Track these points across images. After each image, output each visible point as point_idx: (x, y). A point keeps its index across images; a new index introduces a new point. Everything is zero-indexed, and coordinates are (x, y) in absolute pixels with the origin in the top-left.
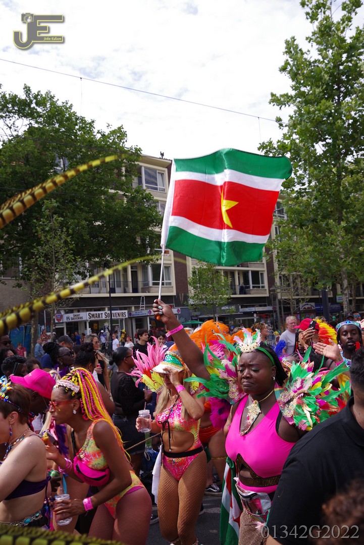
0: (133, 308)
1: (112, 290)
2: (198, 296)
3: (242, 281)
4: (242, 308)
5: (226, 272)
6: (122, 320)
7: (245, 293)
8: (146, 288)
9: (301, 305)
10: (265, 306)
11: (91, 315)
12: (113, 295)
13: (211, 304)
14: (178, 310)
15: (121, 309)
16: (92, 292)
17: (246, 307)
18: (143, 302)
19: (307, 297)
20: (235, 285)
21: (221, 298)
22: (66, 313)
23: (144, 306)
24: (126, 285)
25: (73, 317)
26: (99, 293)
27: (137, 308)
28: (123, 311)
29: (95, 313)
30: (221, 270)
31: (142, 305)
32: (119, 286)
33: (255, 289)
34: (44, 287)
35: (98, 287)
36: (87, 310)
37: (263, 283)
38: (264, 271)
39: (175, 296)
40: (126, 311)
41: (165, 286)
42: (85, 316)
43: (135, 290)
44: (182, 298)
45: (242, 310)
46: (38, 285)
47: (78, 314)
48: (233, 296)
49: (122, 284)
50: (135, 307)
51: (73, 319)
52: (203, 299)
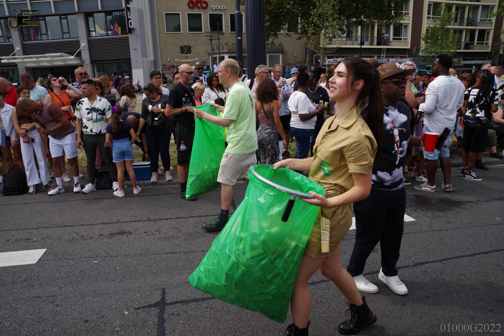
1: (362, 43)
2: (429, 49)
4: (463, 60)
5: (455, 31)
7: (469, 49)
8: (387, 42)
10: (485, 60)
12: (363, 47)
15: (367, 57)
16: (347, 43)
17: (468, 60)
18: (384, 52)
20: (461, 42)
22: (329, 58)
23: (385, 55)
24: (372, 40)
25: (333, 61)
26: (352, 44)
27: (379, 57)
30: (451, 28)
31: (383, 55)
32: (367, 40)
33: (479, 45)
34: (317, 38)
35: (352, 40)
37: (487, 40)
38: (491, 29)
39: (409, 49)
41: (402, 41)
44: (414, 51)
45: (463, 62)
46: (313, 37)
47: (337, 59)
48: (457, 51)
49: (369, 38)
50: (377, 56)
51: (333, 63)
52: (432, 52)
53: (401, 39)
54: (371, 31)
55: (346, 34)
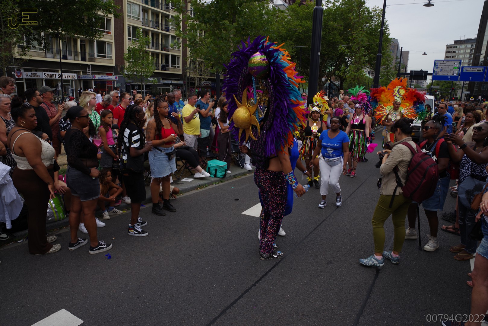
0: (81, 73)
1: (65, 57)
2: (131, 68)
3: (164, 61)
4: (162, 80)
5: (153, 53)
6: (72, 81)
7: (165, 70)
8: (92, 59)
9: (203, 82)
10: (179, 80)
11: (46, 75)
12: (63, 61)
13: (140, 75)
14: (116, 78)
15: (72, 72)
16: (47, 56)
17: (166, 79)
18: (89, 68)
19: (207, 77)
20: (159, 63)
21: (147, 72)
22: (26, 70)
23: (90, 71)
24: (76, 54)
25: (31, 75)
26: (54, 58)
27: (84, 73)
28: (73, 74)
29: (50, 73)
30: (149, 51)
31: (89, 71)
32: (70, 55)
33: (173, 68)
35: (53, 53)
36: (44, 71)
37: (178, 64)
38: (180, 56)
39: (114, 67)
40: (76, 74)
41: (107, 58)
42: (42, 75)
43: (83, 59)
44: (119, 69)
45: (162, 81)
47: (36, 73)
48: (156, 71)
49: (73, 53)
50: (83, 72)
51: (31, 76)
52: (134, 71)
53: (105, 57)
54: (74, 46)
55: (43, 46)
